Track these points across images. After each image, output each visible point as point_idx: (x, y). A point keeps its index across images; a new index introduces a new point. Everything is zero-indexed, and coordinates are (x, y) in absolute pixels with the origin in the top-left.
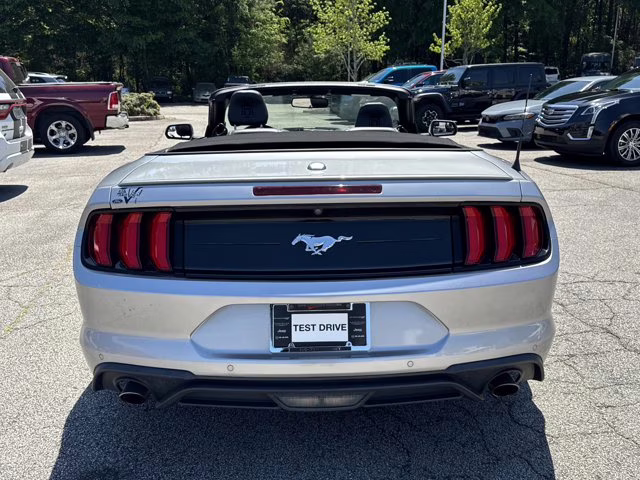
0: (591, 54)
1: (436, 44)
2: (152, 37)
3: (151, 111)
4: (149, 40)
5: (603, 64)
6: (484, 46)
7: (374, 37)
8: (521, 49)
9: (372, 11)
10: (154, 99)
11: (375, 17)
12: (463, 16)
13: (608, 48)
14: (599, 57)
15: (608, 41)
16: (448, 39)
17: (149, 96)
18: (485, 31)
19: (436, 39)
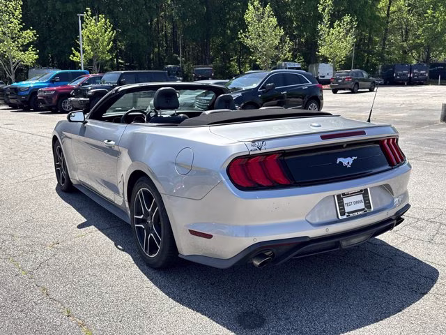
0: (169, 66)
1: (74, 55)
5: (177, 72)
6: (108, 58)
7: (25, 48)
8: (120, 61)
9: (21, 30)
11: (24, 34)
12: (91, 37)
13: (178, 63)
14: (174, 68)
15: (176, 58)
16: (84, 52)
18: (108, 48)
19: (74, 52)
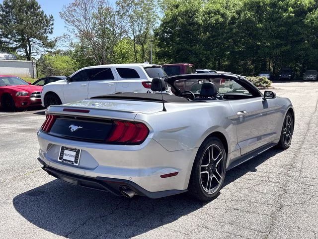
2: (284, 48)
3: (265, 85)
4: (282, 50)
10: (269, 79)
17: (266, 77)
